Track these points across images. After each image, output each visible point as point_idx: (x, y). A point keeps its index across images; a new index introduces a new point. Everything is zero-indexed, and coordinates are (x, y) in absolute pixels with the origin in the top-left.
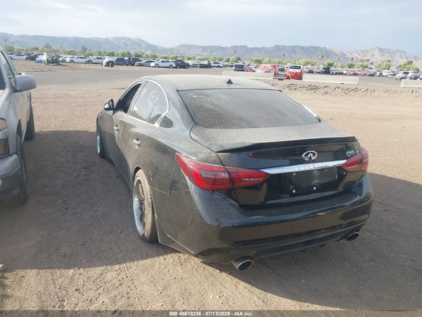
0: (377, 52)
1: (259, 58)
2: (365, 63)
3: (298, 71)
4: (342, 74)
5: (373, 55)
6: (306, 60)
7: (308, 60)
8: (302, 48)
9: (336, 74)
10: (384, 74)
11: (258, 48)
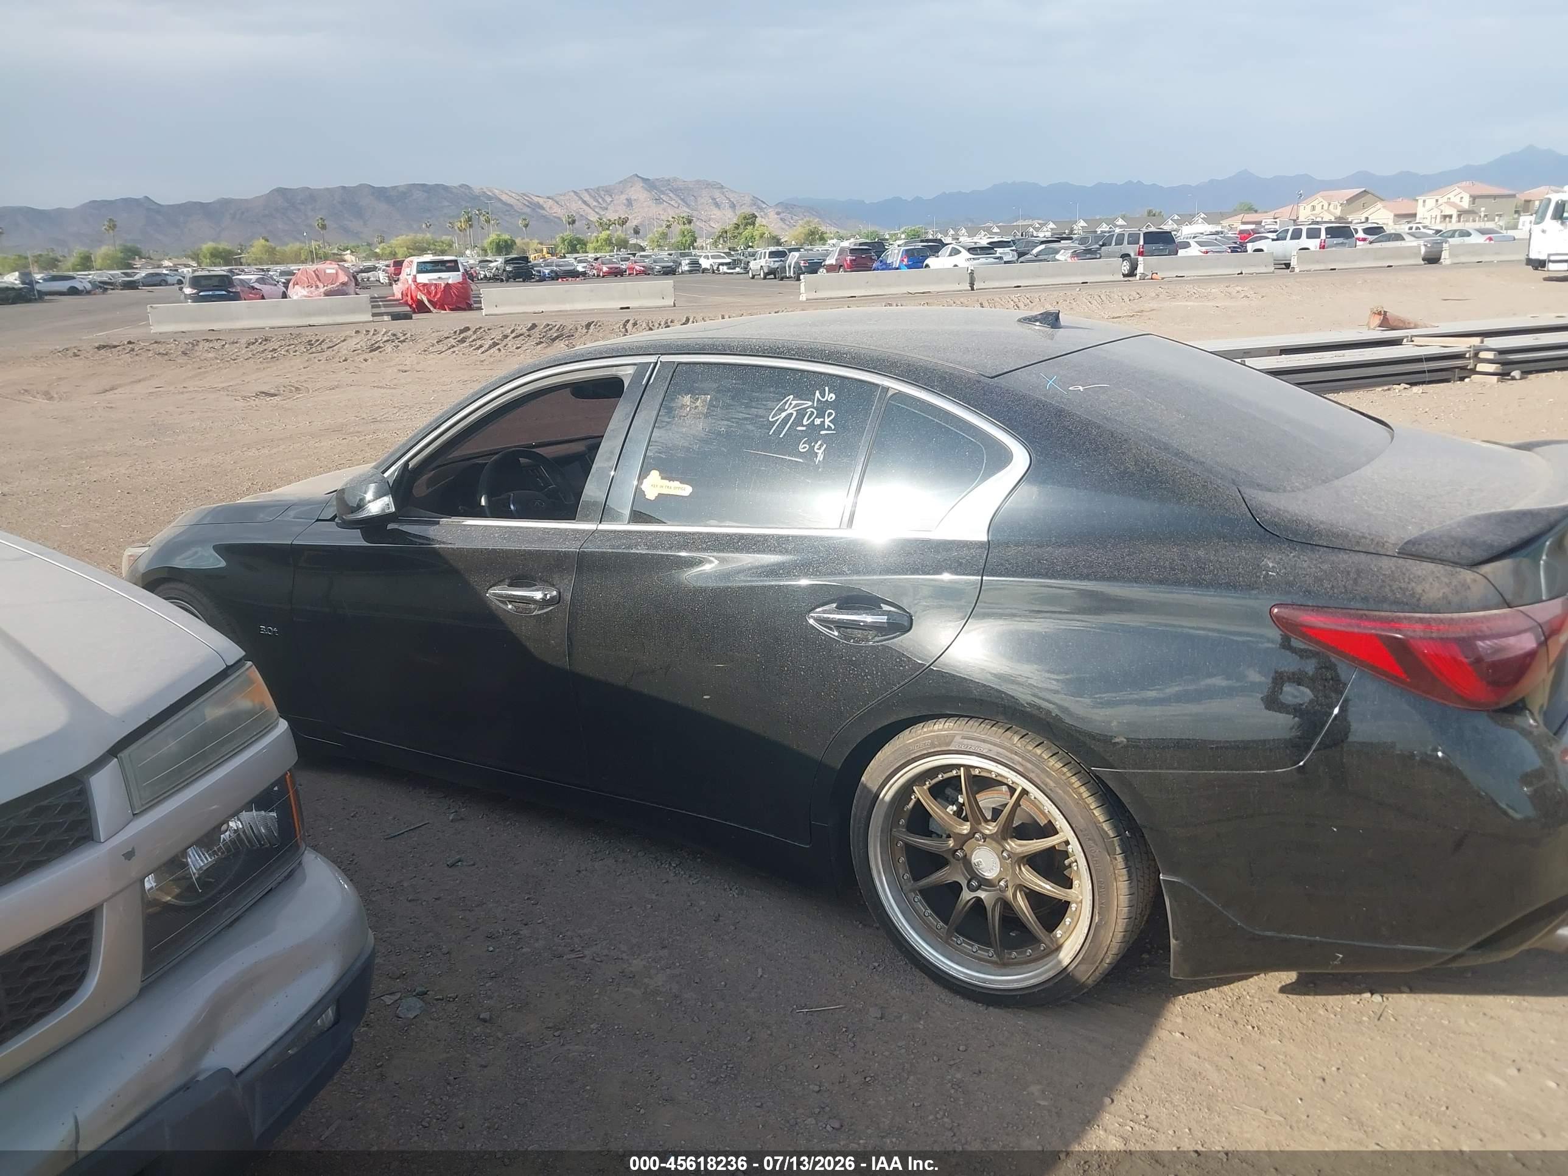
0: (638, 193)
1: (223, 245)
2: (618, 233)
3: (452, 278)
4: (574, 274)
5: (629, 203)
6: (411, 236)
7: (420, 236)
8: (381, 193)
9: (555, 276)
10: (705, 263)
11: (202, 205)
